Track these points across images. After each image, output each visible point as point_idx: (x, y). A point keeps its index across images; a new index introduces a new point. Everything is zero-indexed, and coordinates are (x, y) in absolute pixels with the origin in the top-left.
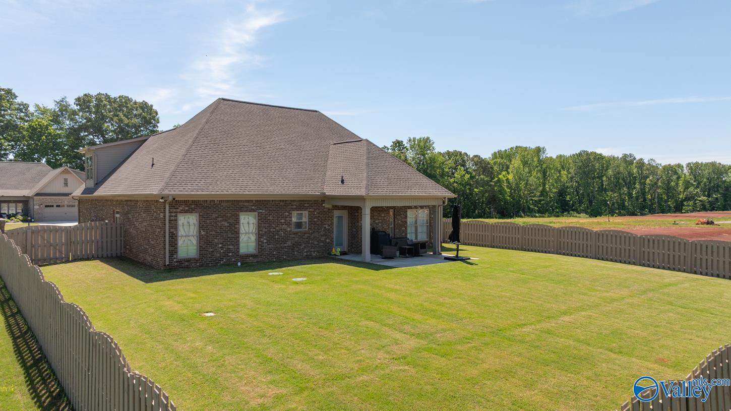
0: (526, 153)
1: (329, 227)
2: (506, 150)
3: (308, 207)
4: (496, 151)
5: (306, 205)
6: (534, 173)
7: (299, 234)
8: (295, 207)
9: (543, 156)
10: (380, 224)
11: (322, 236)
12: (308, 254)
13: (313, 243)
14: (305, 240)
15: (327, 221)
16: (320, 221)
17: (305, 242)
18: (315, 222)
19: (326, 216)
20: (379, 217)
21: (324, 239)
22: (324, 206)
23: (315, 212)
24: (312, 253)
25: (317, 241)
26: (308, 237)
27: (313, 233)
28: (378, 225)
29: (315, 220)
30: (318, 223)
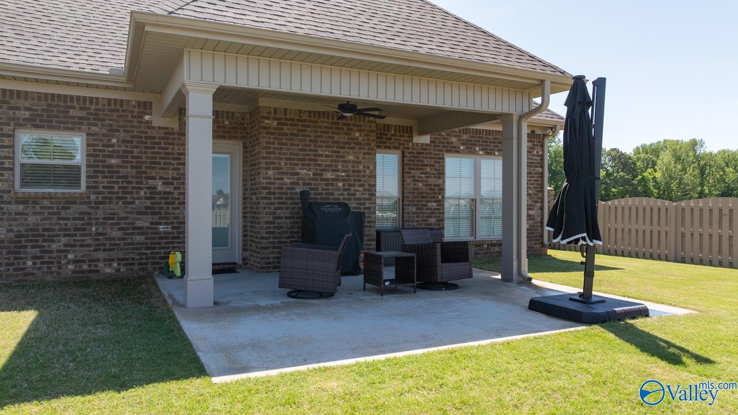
0: (678, 147)
1: (170, 189)
2: (651, 145)
3: (83, 118)
4: (639, 145)
5: (72, 113)
6: (690, 170)
7: (46, 203)
8: (27, 114)
9: (700, 151)
10: (340, 184)
11: (138, 213)
12: (85, 267)
13: (104, 234)
14: (69, 223)
15: (163, 169)
16: (132, 167)
17: (69, 230)
18: (111, 166)
19: (158, 153)
20: (335, 161)
21: (147, 224)
22: (147, 122)
23: (113, 136)
24: (101, 265)
25: (120, 229)
26: (81, 213)
27: (104, 203)
28: (332, 185)
29: (113, 161)
30: (123, 171)
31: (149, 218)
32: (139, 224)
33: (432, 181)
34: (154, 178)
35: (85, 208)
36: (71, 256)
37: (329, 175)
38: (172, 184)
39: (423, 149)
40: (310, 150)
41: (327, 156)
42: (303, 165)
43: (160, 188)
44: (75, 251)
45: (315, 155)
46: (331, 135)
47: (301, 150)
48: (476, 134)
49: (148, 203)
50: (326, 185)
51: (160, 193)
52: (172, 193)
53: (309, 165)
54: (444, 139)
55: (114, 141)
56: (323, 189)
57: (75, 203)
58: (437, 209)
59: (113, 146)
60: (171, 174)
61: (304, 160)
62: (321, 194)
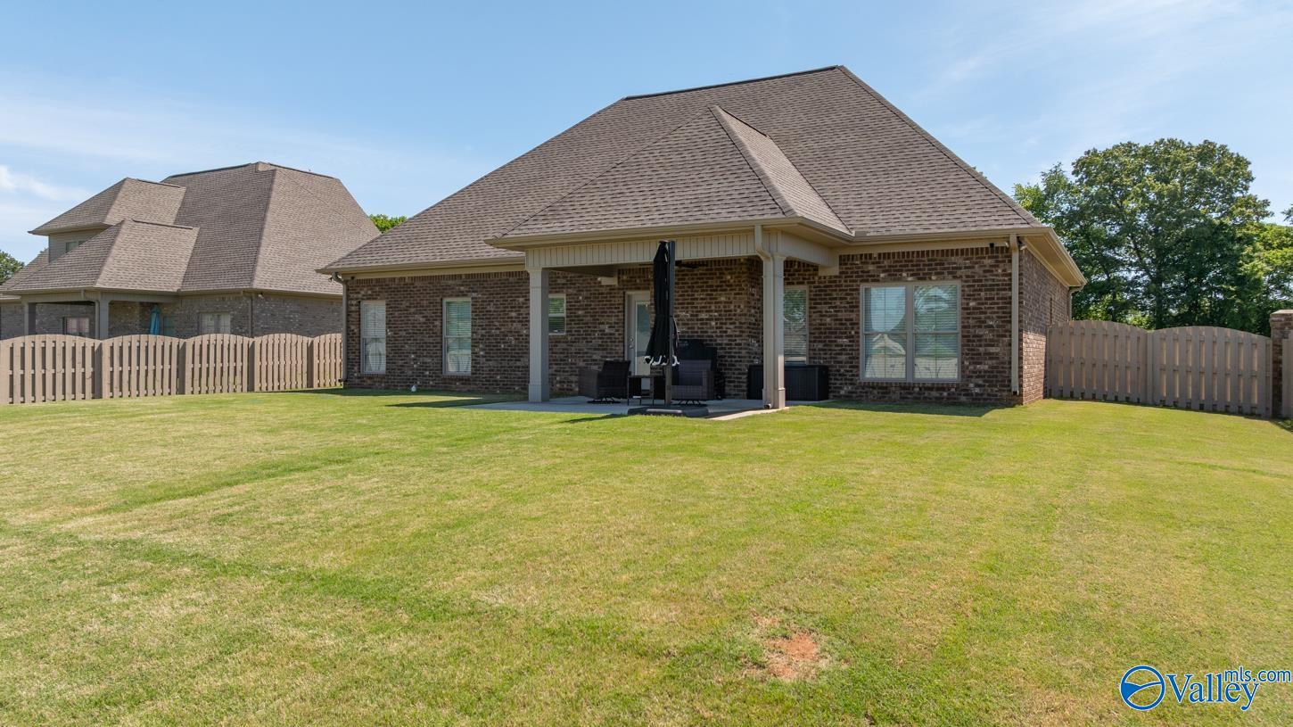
3: (565, 284)
10: (713, 323)
11: (595, 349)
12: (565, 386)
13: (575, 364)
14: (557, 355)
15: (608, 316)
16: (591, 316)
17: (557, 360)
18: (579, 316)
19: (606, 305)
20: (709, 303)
21: (599, 357)
22: (600, 282)
23: (580, 295)
24: (573, 385)
25: (584, 361)
26: (563, 349)
27: (575, 342)
28: (706, 324)
29: (580, 312)
30: (586, 319)
31: (601, 353)
32: (595, 357)
33: (843, 315)
34: (603, 323)
35: (565, 346)
36: (558, 378)
37: (703, 316)
38: (614, 327)
39: (830, 282)
40: (688, 295)
41: (702, 299)
42: (683, 308)
43: (607, 331)
44: (560, 375)
45: (692, 299)
46: (705, 280)
47: (681, 296)
48: (903, 257)
49: (600, 342)
50: (701, 324)
51: (607, 334)
52: (614, 334)
53: (687, 308)
54: (859, 268)
55: (581, 298)
56: (699, 328)
57: (560, 342)
58: (849, 346)
59: (580, 302)
60: (614, 319)
61: (683, 304)
62: (697, 332)
